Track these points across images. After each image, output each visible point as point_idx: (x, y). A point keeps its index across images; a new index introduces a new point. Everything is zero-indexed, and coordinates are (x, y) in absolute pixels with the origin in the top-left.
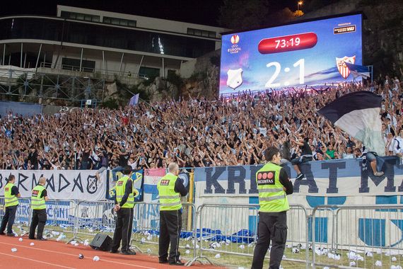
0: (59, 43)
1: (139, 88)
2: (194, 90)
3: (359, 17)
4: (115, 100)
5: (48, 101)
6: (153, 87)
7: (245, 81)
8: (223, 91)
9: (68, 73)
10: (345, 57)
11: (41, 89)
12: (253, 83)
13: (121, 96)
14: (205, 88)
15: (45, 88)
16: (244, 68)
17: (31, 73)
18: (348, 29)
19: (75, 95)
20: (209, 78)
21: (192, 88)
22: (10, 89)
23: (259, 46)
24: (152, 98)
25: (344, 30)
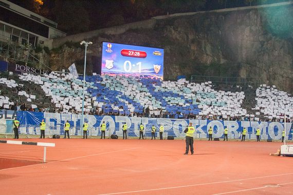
2: (56, 58)
3: (163, 50)
7: (114, 67)
8: (103, 70)
10: (157, 65)
12: (118, 68)
16: (114, 60)
23: (121, 52)
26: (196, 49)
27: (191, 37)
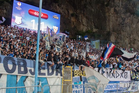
3: (60, 15)
8: (13, 24)
10: (56, 27)
23: (29, 11)
26: (74, 20)
27: (71, 12)
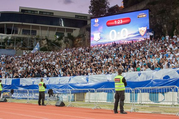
0: (21, 23)
1: (56, 41)
2: (79, 42)
3: (148, 11)
4: (46, 47)
5: (18, 48)
6: (62, 41)
7: (101, 38)
9: (26, 36)
10: (143, 27)
11: (15, 43)
12: (104, 39)
13: (48, 45)
14: (84, 41)
15: (16, 43)
16: (101, 32)
17: (10, 36)
18: (143, 16)
19: (29, 45)
20: (86, 37)
21: (78, 41)
22: (1, 44)
23: (107, 23)
24: (62, 45)
25: (142, 16)
